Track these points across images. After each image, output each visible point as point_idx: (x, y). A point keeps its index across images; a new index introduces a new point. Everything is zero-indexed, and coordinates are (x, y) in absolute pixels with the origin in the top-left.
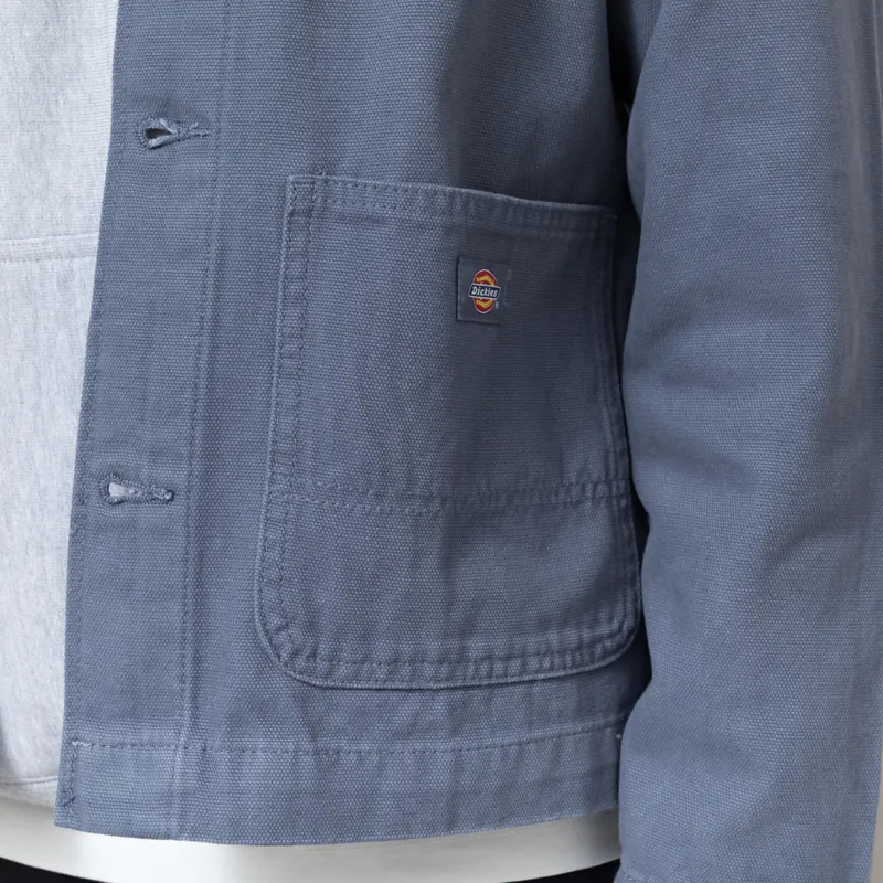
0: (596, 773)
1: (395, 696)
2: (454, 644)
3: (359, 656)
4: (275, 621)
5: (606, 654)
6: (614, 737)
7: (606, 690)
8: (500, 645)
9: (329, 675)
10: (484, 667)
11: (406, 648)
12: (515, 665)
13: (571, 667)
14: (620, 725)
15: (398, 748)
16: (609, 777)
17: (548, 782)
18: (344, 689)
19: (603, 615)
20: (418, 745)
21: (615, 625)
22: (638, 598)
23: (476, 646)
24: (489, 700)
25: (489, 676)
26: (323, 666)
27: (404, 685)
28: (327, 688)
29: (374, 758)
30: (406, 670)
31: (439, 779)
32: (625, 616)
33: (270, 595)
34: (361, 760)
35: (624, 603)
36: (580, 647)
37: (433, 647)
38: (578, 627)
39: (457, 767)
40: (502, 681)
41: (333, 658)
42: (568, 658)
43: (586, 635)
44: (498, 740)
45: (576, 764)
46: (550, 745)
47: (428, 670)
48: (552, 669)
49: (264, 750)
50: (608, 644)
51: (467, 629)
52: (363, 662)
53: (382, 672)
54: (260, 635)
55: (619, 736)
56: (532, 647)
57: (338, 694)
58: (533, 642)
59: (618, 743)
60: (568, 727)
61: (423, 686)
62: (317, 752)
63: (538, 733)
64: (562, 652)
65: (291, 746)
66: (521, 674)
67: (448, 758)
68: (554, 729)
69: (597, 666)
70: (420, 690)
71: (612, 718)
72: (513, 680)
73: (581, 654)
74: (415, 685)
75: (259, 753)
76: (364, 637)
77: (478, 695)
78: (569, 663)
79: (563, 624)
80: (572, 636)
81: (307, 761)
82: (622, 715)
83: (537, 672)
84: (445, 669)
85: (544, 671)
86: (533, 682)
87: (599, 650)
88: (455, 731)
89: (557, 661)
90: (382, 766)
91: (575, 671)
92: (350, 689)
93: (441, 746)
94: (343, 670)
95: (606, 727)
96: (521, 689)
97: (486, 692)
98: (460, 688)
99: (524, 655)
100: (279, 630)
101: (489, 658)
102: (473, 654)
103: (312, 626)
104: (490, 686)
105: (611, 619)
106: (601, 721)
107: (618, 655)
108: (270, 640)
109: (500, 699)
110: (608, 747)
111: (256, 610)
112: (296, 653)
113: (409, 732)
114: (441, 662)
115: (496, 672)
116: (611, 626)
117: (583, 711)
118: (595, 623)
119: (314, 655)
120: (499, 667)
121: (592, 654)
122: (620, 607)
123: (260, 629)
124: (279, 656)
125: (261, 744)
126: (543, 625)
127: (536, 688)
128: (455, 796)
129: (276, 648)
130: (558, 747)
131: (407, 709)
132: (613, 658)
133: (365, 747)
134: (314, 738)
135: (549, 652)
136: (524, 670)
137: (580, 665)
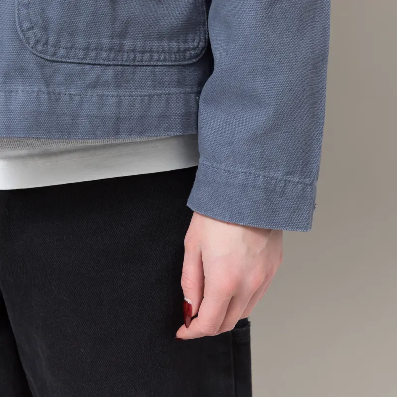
0: (187, 115)
1: (87, 67)
2: (116, 41)
3: (69, 45)
4: (26, 25)
5: (191, 57)
6: (195, 98)
7: (192, 75)
8: (139, 44)
9: (54, 54)
10: (132, 56)
11: (93, 42)
12: (147, 56)
13: (174, 61)
14: (199, 93)
15: (89, 93)
16: (193, 118)
17: (163, 116)
18: (62, 62)
19: (190, 37)
20: (100, 92)
21: (196, 43)
22: (207, 33)
23: (128, 44)
24: (134, 73)
25: (134, 60)
26: (51, 49)
27: (92, 62)
28: (53, 61)
29: (78, 98)
30: (93, 54)
31: (110, 110)
32: (200, 40)
33: (24, 12)
34: (71, 99)
35: (200, 34)
36: (178, 51)
37: (106, 42)
38: (178, 41)
39: (119, 104)
40: (140, 63)
41: (56, 45)
42: (173, 56)
43: (182, 46)
44: (139, 93)
45: (177, 109)
46: (164, 97)
47: (104, 54)
48: (165, 60)
49: (22, 91)
50: (192, 52)
51: (123, 35)
52: (71, 48)
53: (81, 54)
54: (19, 32)
55: (198, 98)
56: (155, 48)
57: (59, 64)
58: (155, 45)
59: (198, 101)
60: (173, 90)
61: (102, 62)
62: (49, 93)
63: (159, 92)
64: (170, 52)
65: (36, 89)
66: (150, 61)
67: (114, 99)
68: (166, 91)
69: (187, 62)
70: (100, 65)
71: (195, 89)
72: (146, 63)
73: (179, 55)
74: (97, 62)
75: (20, 93)
76: (72, 35)
77: (129, 70)
78: (173, 59)
79: (170, 39)
80: (174, 45)
81: (44, 97)
82: (199, 89)
83: (158, 61)
84: (112, 55)
85: (161, 61)
86: (155, 66)
87: (188, 54)
88: (118, 87)
89: (167, 57)
90: (81, 101)
91: (176, 63)
92: (65, 62)
93: (111, 94)
94: (62, 52)
95: (191, 93)
96: (150, 69)
97: (132, 69)
98: (120, 65)
99: (151, 51)
100: (29, 29)
101: (134, 51)
102: (126, 48)
103: (45, 29)
104: (135, 66)
105: (193, 41)
106: (190, 90)
107: (197, 59)
108: (24, 35)
109: (140, 72)
110: (192, 103)
111: (17, 19)
112: (37, 42)
113: (95, 85)
114: (110, 50)
115: (137, 59)
116: (194, 43)
117: (180, 83)
118: (185, 41)
119: (46, 43)
120: (139, 55)
121: (184, 56)
122: (198, 35)
123: (19, 29)
124: (29, 44)
125: (21, 88)
126: (160, 37)
127: (157, 69)
128: (118, 118)
129: (27, 39)
130: (168, 100)
131: (93, 74)
132: (195, 60)
133: (73, 92)
134: (47, 86)
135: (163, 51)
136: (151, 59)
137: (179, 61)
